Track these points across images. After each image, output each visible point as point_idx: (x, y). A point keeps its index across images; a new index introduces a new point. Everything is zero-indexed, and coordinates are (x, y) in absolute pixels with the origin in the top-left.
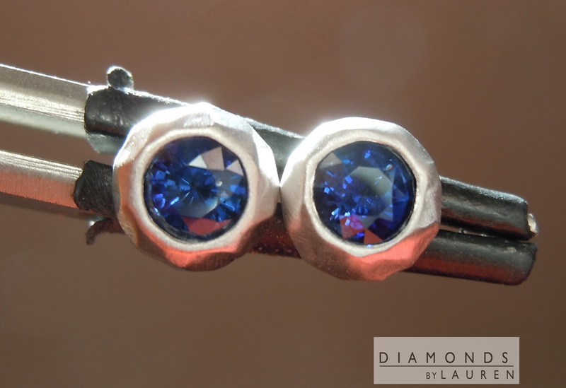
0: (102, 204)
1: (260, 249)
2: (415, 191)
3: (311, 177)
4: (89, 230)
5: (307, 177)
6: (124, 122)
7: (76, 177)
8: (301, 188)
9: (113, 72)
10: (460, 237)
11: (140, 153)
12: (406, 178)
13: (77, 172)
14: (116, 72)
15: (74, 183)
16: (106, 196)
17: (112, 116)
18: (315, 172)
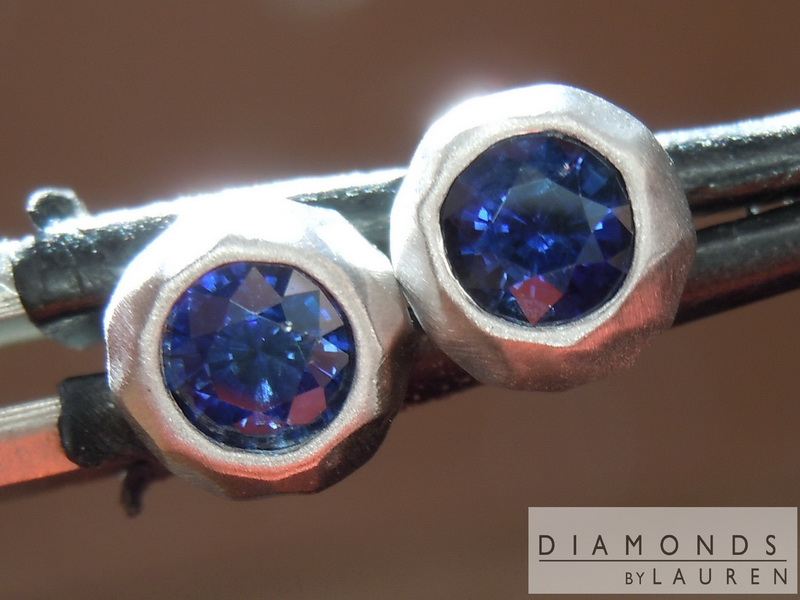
1: (416, 397)
6: (91, 280)
7: (55, 418)
12: (601, 174)
13: (54, 407)
15: (56, 430)
16: (118, 426)
17: (67, 281)
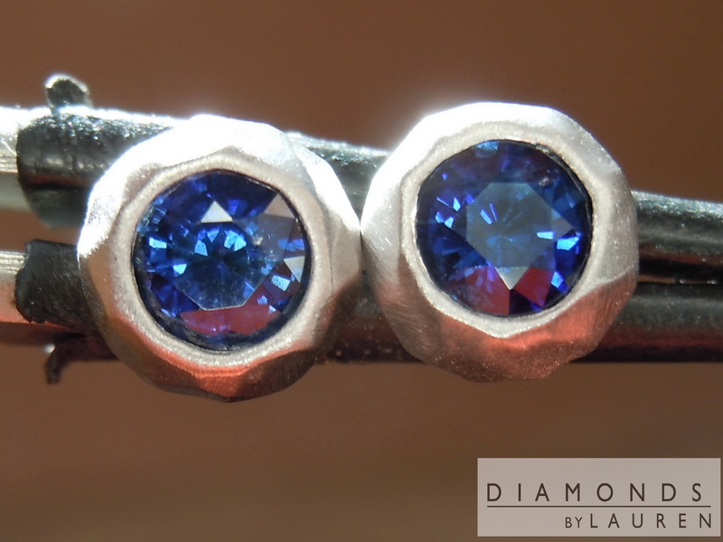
0: (65, 308)
3: (411, 208)
4: (49, 360)
5: (405, 209)
6: (85, 164)
7: (15, 271)
9: (56, 85)
10: (675, 290)
11: (116, 223)
13: (16, 261)
14: (60, 84)
15: (13, 281)
16: (69, 294)
17: (63, 156)
18: (417, 198)
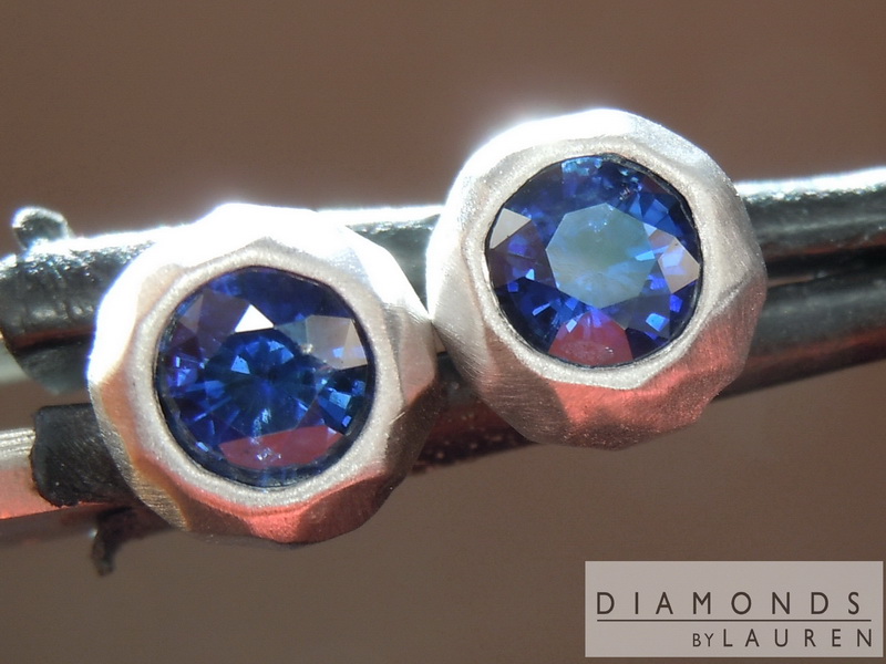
0: (98, 481)
1: (440, 455)
2: (693, 220)
4: (94, 547)
6: (81, 307)
8: (471, 299)
15: (27, 463)
16: (99, 463)
17: (54, 305)
